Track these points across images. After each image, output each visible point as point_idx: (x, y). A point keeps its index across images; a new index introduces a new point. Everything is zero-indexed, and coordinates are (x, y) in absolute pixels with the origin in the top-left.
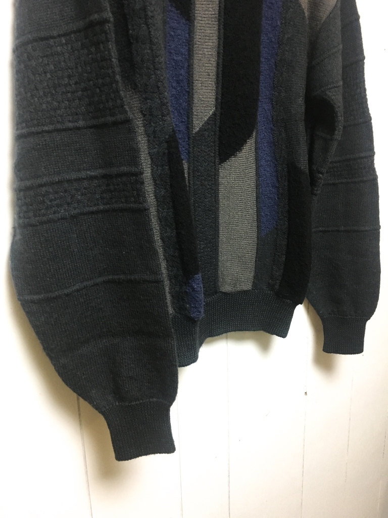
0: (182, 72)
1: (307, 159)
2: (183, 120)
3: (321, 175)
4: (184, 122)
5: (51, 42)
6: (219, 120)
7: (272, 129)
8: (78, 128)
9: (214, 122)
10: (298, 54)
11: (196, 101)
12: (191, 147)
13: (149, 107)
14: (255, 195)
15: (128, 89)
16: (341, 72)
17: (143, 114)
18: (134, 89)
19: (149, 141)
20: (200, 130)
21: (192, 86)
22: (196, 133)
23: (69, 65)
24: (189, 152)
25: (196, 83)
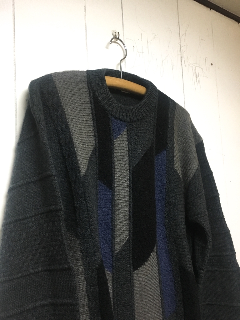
0: (108, 218)
1: (192, 263)
2: (109, 246)
3: (202, 271)
4: (110, 247)
5: (26, 221)
6: (132, 244)
7: (166, 242)
8: (38, 272)
9: (128, 245)
10: (178, 198)
11: (117, 233)
12: (114, 262)
13: (85, 248)
14: (159, 289)
15: (73, 236)
16: (205, 206)
17: (81, 252)
18: (77, 237)
19: (85, 269)
20: (120, 251)
21: (115, 225)
22: (117, 253)
23: (35, 233)
24: (113, 266)
25: (116, 223)
